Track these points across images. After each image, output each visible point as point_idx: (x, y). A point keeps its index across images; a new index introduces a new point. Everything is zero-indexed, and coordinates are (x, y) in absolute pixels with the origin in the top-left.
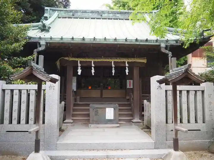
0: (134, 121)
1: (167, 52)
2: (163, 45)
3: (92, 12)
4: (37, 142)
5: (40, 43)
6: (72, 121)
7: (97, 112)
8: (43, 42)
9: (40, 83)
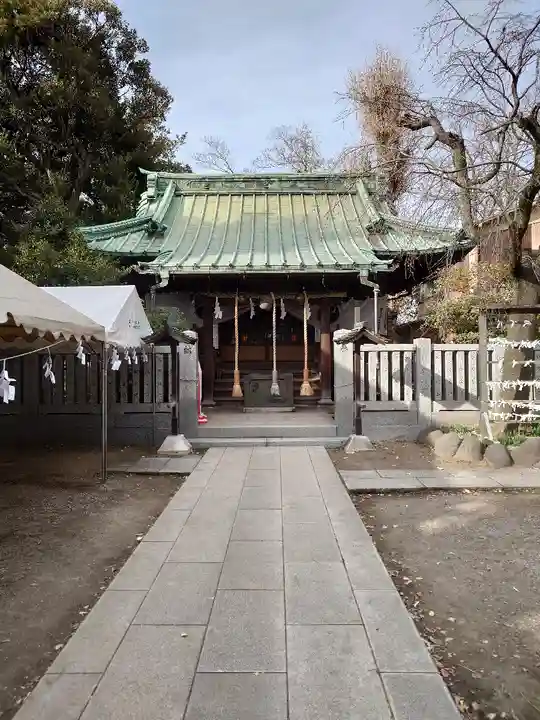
0: (322, 401)
1: (371, 284)
2: (364, 273)
3: (247, 180)
4: (175, 422)
5: (159, 276)
6: (214, 403)
7: (257, 386)
8: (164, 274)
9: (174, 344)
